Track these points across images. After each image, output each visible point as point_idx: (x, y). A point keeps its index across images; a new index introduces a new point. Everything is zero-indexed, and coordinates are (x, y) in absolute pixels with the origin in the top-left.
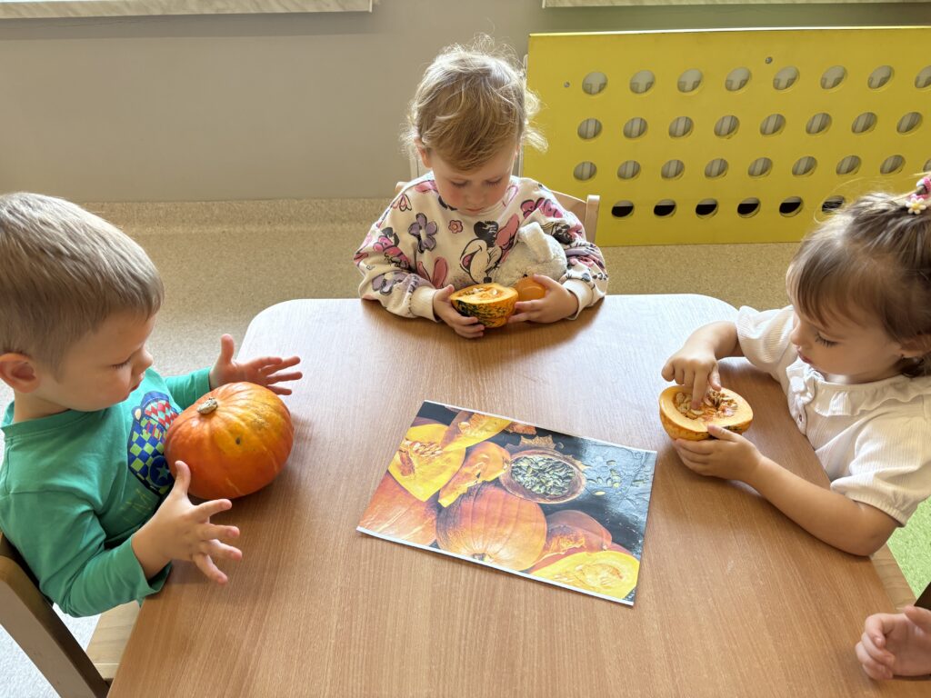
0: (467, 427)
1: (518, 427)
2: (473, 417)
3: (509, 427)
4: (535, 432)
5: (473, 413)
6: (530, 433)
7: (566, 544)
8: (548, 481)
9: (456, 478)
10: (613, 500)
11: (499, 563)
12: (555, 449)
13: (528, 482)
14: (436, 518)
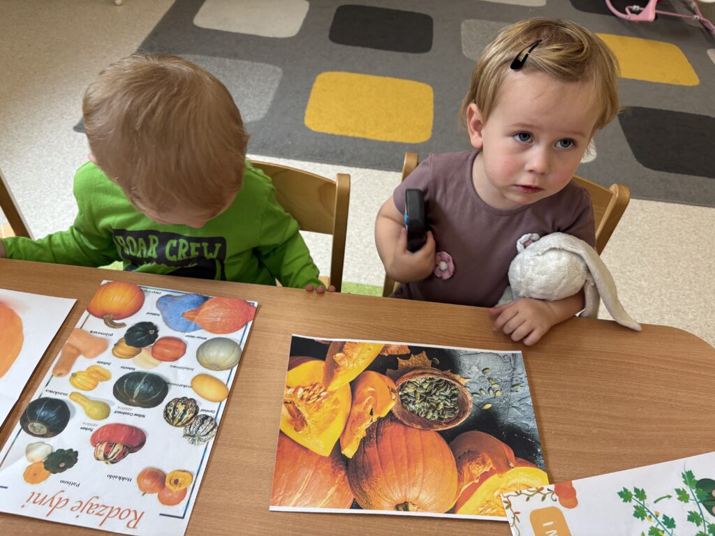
0: (343, 358)
1: (392, 348)
3: (383, 350)
4: (409, 351)
6: (404, 353)
7: (477, 470)
8: (438, 404)
9: (351, 420)
10: (501, 411)
11: (424, 509)
12: (432, 366)
13: (420, 409)
14: (346, 474)
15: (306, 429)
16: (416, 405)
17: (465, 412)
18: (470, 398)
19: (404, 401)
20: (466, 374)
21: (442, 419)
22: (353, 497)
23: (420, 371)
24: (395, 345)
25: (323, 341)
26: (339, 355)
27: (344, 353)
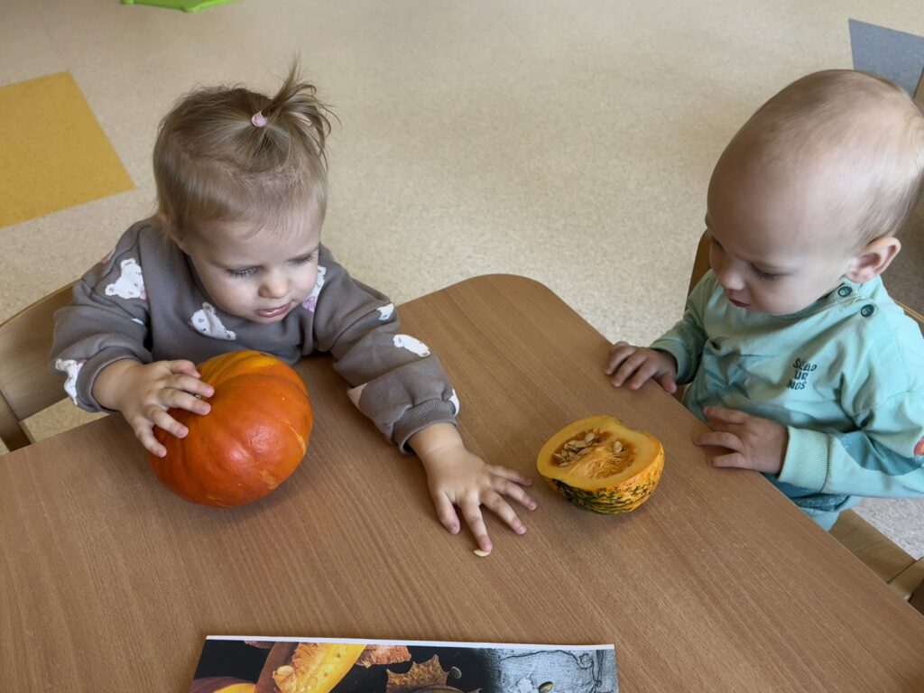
0: (289, 676)
1: (380, 652)
2: (297, 651)
3: (362, 657)
4: (409, 657)
5: (297, 643)
6: (401, 659)
24: (385, 648)
25: (259, 642)
26: (284, 670)
27: (293, 666)
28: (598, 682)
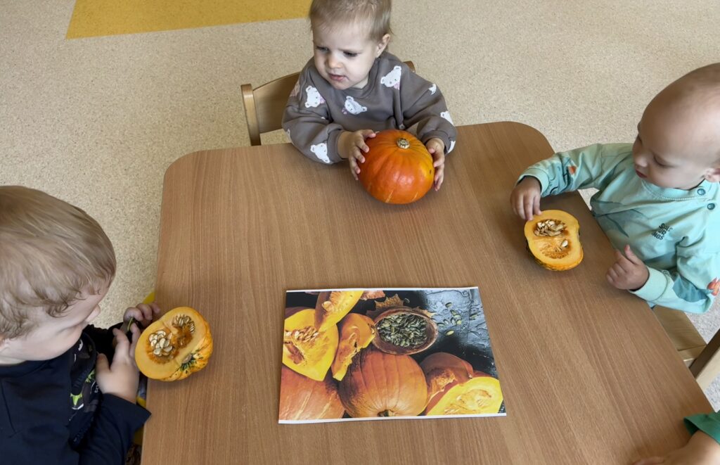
0: (330, 305)
1: (370, 294)
2: (332, 295)
3: (363, 296)
4: (384, 295)
5: (331, 292)
6: (380, 296)
7: (442, 382)
8: (409, 334)
9: (339, 352)
10: (462, 336)
11: (401, 414)
12: (404, 305)
13: (395, 339)
14: (338, 393)
15: (303, 362)
16: (392, 337)
17: (432, 339)
18: (436, 327)
19: (381, 334)
20: (432, 308)
21: (414, 345)
22: (344, 409)
23: (394, 310)
24: (372, 292)
25: (312, 292)
26: (326, 303)
27: (330, 301)
28: (472, 302)
